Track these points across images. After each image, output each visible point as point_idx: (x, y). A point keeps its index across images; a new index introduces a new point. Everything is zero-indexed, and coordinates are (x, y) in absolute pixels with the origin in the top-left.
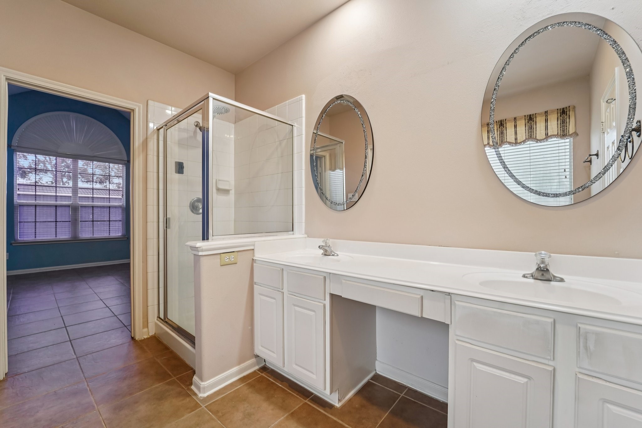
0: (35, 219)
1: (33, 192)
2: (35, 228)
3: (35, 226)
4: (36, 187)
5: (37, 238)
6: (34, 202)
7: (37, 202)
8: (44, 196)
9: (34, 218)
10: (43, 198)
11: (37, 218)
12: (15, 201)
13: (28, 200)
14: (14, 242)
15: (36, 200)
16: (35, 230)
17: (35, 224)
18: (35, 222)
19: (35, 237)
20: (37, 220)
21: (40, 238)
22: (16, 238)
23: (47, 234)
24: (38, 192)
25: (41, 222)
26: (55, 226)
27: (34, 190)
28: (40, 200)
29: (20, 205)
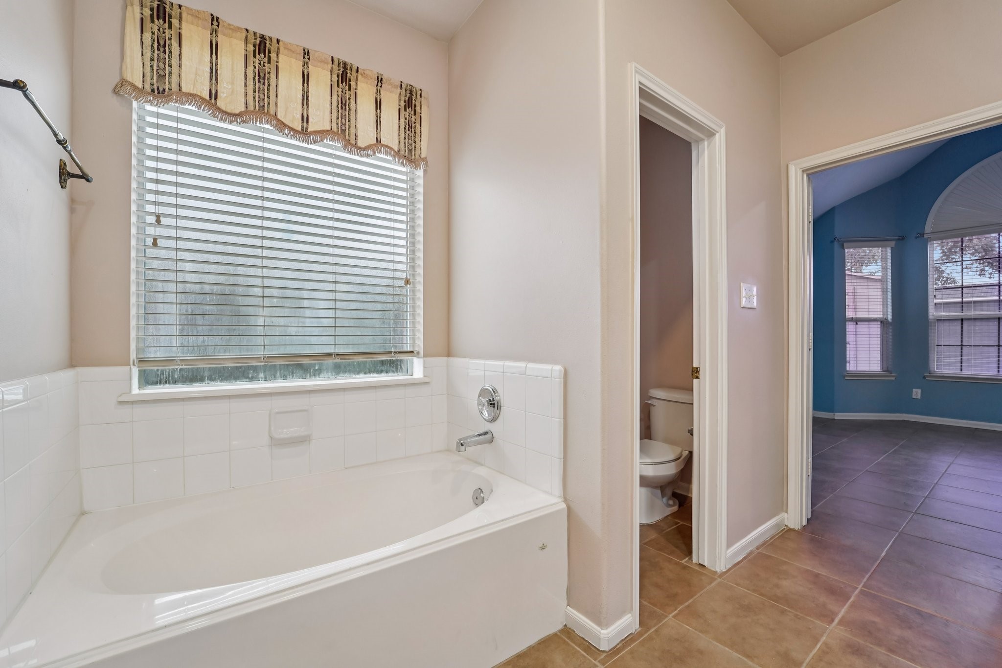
0: (962, 341)
1: (958, 298)
2: (962, 356)
3: (962, 352)
4: (962, 289)
5: (964, 372)
6: (960, 313)
7: (964, 313)
8: (975, 302)
9: (960, 339)
10: (974, 306)
11: (964, 340)
12: (930, 314)
13: (949, 312)
14: (928, 374)
15: (962, 310)
16: (962, 359)
17: (962, 349)
18: (962, 345)
19: (961, 370)
20: (964, 343)
21: (968, 372)
22: (932, 369)
23: (982, 367)
24: (967, 297)
25: (971, 346)
26: (997, 353)
27: (961, 295)
28: (968, 311)
29: (938, 320)
